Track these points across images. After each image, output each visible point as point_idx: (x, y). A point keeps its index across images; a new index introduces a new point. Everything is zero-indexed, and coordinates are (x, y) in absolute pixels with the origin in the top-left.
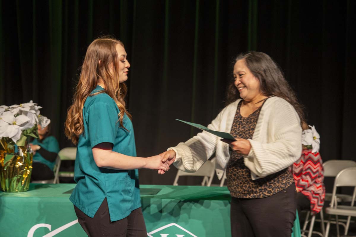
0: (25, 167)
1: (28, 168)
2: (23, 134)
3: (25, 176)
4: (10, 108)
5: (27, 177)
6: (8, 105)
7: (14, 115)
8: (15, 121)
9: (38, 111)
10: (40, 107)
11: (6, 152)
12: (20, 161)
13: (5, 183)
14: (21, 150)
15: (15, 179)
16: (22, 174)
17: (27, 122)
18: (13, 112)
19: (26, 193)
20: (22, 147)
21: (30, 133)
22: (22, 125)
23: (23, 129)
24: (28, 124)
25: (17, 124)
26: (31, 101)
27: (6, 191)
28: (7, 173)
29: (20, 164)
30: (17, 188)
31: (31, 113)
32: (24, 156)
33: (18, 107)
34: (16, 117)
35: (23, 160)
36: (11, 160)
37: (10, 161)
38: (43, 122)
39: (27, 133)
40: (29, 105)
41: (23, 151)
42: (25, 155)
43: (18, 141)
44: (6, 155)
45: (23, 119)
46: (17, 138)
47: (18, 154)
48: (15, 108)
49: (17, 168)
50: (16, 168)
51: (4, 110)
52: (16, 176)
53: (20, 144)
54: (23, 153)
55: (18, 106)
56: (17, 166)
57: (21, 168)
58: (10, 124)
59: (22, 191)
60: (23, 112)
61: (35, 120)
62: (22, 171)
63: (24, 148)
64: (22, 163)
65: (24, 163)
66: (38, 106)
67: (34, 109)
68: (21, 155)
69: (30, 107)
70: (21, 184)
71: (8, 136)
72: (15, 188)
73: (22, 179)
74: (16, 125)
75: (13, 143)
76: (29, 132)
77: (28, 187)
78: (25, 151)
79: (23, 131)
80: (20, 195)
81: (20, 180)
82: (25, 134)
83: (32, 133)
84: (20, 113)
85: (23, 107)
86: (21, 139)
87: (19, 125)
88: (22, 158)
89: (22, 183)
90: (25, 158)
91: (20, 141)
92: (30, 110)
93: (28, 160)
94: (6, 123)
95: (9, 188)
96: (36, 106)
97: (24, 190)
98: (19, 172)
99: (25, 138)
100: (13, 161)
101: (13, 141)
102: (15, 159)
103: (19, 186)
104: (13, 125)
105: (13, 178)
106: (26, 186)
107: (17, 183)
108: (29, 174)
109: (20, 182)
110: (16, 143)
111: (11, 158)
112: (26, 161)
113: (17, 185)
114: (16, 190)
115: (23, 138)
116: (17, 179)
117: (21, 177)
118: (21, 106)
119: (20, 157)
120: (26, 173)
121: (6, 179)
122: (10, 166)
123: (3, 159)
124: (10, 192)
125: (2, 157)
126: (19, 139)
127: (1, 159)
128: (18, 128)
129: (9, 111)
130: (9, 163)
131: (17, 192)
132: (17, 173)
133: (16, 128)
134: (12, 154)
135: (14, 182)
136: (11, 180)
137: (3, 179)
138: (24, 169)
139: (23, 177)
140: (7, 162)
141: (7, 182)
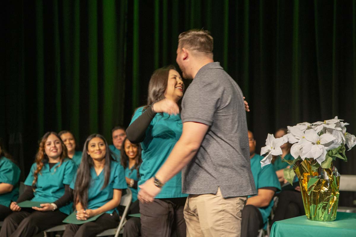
0: (331, 193)
1: (335, 194)
2: (328, 155)
3: (331, 203)
4: (313, 125)
5: (334, 204)
6: (311, 123)
7: (318, 133)
8: (319, 140)
9: (344, 128)
10: (346, 124)
11: (309, 175)
12: (326, 185)
13: (309, 209)
14: (326, 173)
15: (321, 206)
17: (333, 142)
18: (317, 129)
19: (333, 223)
20: (327, 170)
21: (336, 154)
22: (326, 145)
24: (333, 144)
25: (321, 143)
26: (336, 117)
27: (311, 218)
28: (311, 198)
29: (325, 189)
30: (323, 216)
31: (337, 130)
32: (329, 180)
33: (321, 124)
34: (320, 135)
35: (329, 184)
37: (314, 185)
38: (350, 141)
39: (332, 153)
40: (334, 122)
41: (328, 175)
42: (331, 179)
43: (323, 163)
44: (310, 178)
45: (327, 138)
46: (322, 159)
47: (323, 177)
48: (319, 125)
49: (323, 193)
50: (321, 193)
51: (306, 127)
52: (322, 202)
53: (325, 166)
54: (328, 176)
55: (322, 122)
56: (322, 191)
57: (326, 193)
58: (313, 144)
59: (329, 220)
60: (327, 130)
61: (341, 139)
62: (328, 197)
63: (329, 172)
64: (327, 188)
65: (330, 188)
66: (344, 122)
67: (340, 126)
68: (326, 179)
71: (312, 157)
72: (321, 217)
74: (320, 145)
75: (318, 165)
76: (334, 152)
77: (335, 216)
78: (331, 174)
80: (327, 224)
81: (327, 208)
82: (331, 155)
83: (338, 154)
84: (325, 131)
85: (328, 124)
86: (326, 160)
87: (323, 145)
88: (327, 182)
89: (328, 211)
90: (331, 182)
91: (325, 163)
92: (335, 127)
93: (335, 185)
94: (309, 142)
95: (314, 215)
96: (342, 123)
97: (331, 219)
98: (324, 198)
99: (330, 159)
100: (317, 185)
101: (318, 163)
102: (319, 183)
103: (325, 214)
104: (318, 144)
105: (318, 204)
106: (333, 214)
107: (323, 211)
108: (336, 201)
109: (326, 210)
110: (321, 165)
111: (314, 181)
112: (331, 186)
113: (323, 213)
114: (322, 219)
115: (328, 159)
116: (322, 206)
117: (327, 204)
118: (326, 122)
119: (325, 181)
120: (333, 200)
121: (311, 205)
122: (314, 191)
123: (307, 183)
124: (315, 220)
125: (305, 180)
126: (324, 160)
127: (304, 183)
128: (323, 148)
129: (312, 128)
130: (314, 187)
131: (323, 221)
132: (322, 199)
133: (320, 148)
134: (316, 177)
135: (319, 209)
136: (317, 206)
137: (307, 205)
138: (330, 195)
139: (329, 204)
140: (311, 186)
141: (312, 209)
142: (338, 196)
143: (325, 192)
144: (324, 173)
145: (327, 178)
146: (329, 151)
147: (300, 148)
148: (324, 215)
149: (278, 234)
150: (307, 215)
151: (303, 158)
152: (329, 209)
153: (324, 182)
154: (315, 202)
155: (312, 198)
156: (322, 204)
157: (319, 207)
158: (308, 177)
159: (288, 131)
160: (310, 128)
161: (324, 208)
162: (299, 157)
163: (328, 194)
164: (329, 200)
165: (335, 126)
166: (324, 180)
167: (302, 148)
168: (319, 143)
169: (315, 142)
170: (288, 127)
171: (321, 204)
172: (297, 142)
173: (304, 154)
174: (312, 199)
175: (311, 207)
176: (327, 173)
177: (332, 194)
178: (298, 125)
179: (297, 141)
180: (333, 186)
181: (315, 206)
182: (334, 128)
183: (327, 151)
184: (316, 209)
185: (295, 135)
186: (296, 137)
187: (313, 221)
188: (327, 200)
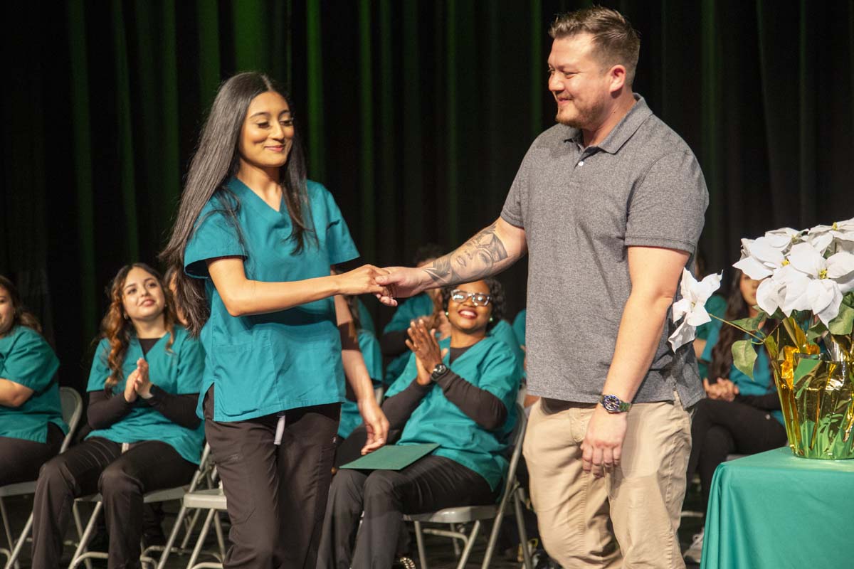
0: (849, 392)
2: (845, 302)
4: (805, 233)
6: (799, 229)
7: (821, 253)
8: (824, 269)
11: (797, 352)
12: (837, 375)
13: (798, 432)
14: (837, 347)
15: (827, 424)
16: (844, 411)
18: (817, 244)
20: (841, 338)
22: (842, 280)
23: (846, 291)
25: (828, 276)
27: (802, 455)
28: (802, 406)
29: (835, 384)
30: (831, 447)
32: (846, 362)
33: (828, 231)
34: (825, 257)
35: (844, 373)
36: (813, 372)
37: (810, 376)
41: (841, 351)
42: (849, 359)
43: (832, 321)
44: (800, 359)
45: (844, 262)
46: (831, 314)
47: (827, 357)
48: (822, 233)
49: (830, 394)
50: (827, 394)
51: (789, 240)
52: (828, 415)
53: (838, 329)
54: (842, 354)
55: (826, 228)
56: (829, 389)
57: (839, 395)
58: (811, 277)
59: (847, 456)
60: (840, 244)
62: (845, 402)
63: (845, 343)
64: (842, 382)
65: (848, 381)
68: (838, 360)
70: (843, 439)
71: (808, 308)
72: (827, 449)
73: (844, 426)
74: (827, 279)
75: (821, 327)
78: (849, 349)
79: (846, 294)
80: (841, 466)
81: (840, 427)
85: (842, 231)
86: (841, 315)
87: (835, 279)
88: (839, 365)
89: (843, 435)
90: (850, 368)
91: (839, 322)
94: (800, 273)
95: (810, 447)
97: (850, 454)
98: (834, 406)
99: (851, 313)
100: (817, 374)
101: (821, 322)
102: (823, 369)
103: (836, 443)
104: (821, 279)
105: (819, 421)
107: (830, 436)
109: (839, 434)
110: (827, 327)
111: (812, 365)
112: (851, 377)
113: (831, 440)
114: (829, 454)
115: (846, 313)
116: (829, 423)
117: (840, 419)
118: (836, 227)
119: (835, 366)
121: (801, 422)
122: (810, 389)
123: (792, 370)
124: (813, 457)
125: (788, 364)
126: (836, 316)
127: (786, 370)
128: (834, 288)
129: (804, 241)
130: (809, 380)
131: (832, 458)
132: (829, 407)
133: (828, 286)
134: (814, 357)
135: (822, 431)
136: (816, 425)
137: (792, 423)
138: (848, 398)
139: (846, 419)
140: (801, 378)
141: (804, 431)
143: (835, 391)
144: (832, 347)
145: (840, 357)
146: (848, 293)
147: (779, 289)
148: (833, 444)
149: (729, 490)
150: (791, 446)
151: (787, 311)
152: (847, 431)
153: (832, 368)
155: (805, 405)
156: (829, 419)
157: (823, 426)
158: (796, 357)
159: (743, 251)
160: (796, 241)
161: (834, 428)
162: (779, 310)
163: (843, 395)
164: (846, 409)
166: (833, 363)
167: (785, 287)
168: (824, 276)
169: (815, 274)
170: (744, 241)
171: (826, 420)
172: (770, 276)
173: (791, 301)
174: (805, 409)
175: (802, 428)
176: (840, 347)
178: (768, 234)
179: (770, 273)
181: (813, 424)
183: (843, 294)
184: (815, 431)
185: (762, 259)
186: (765, 263)
187: (808, 460)
188: (840, 410)
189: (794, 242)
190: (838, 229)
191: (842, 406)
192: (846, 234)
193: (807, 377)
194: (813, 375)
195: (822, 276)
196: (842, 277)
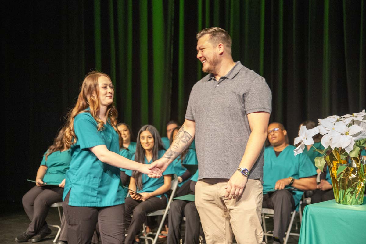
0: (358, 179)
1: (362, 181)
2: (356, 145)
3: (359, 189)
4: (342, 118)
5: (361, 190)
6: (340, 115)
7: (347, 125)
8: (347, 131)
11: (338, 163)
12: (354, 172)
13: (338, 194)
14: (354, 162)
15: (349, 191)
17: (361, 132)
18: (346, 121)
19: (360, 206)
20: (355, 158)
21: (363, 144)
22: (355, 136)
23: (356, 140)
24: (360, 134)
25: (349, 134)
26: (364, 111)
27: (340, 202)
28: (340, 184)
29: (353, 176)
30: (351, 200)
31: (364, 122)
33: (350, 117)
34: (348, 127)
35: (356, 172)
36: (344, 171)
39: (360, 143)
41: (355, 163)
42: (358, 166)
43: (351, 152)
44: (339, 166)
45: (356, 129)
46: (350, 149)
47: (351, 165)
48: (347, 118)
49: (351, 180)
50: (349, 180)
51: (336, 120)
52: (350, 188)
53: (353, 155)
55: (350, 115)
56: (350, 178)
57: (354, 180)
58: (342, 134)
59: (357, 204)
60: (355, 122)
62: (357, 183)
63: (357, 160)
64: (355, 175)
65: (358, 175)
68: (354, 167)
69: (362, 116)
70: (356, 197)
71: (340, 147)
72: (349, 201)
73: (356, 192)
74: (348, 136)
75: (346, 154)
76: (362, 142)
77: (362, 201)
78: (358, 163)
80: (355, 207)
81: (354, 193)
82: (358, 145)
84: (353, 122)
85: (356, 117)
86: (354, 150)
87: (352, 136)
88: (355, 169)
90: (359, 170)
91: (353, 152)
93: (362, 172)
94: (338, 133)
95: (343, 200)
97: (358, 203)
98: (352, 184)
99: (358, 149)
100: (346, 172)
101: (346, 152)
102: (347, 170)
103: (353, 198)
104: (346, 135)
105: (346, 190)
106: (360, 199)
107: (351, 196)
108: (363, 187)
109: (354, 195)
110: (349, 154)
111: (343, 169)
112: (359, 173)
113: (351, 197)
114: (350, 203)
115: (356, 149)
116: (350, 191)
117: (354, 189)
118: (354, 115)
119: (353, 169)
120: (360, 185)
121: (340, 190)
122: (343, 177)
123: (336, 170)
124: (344, 204)
125: (334, 168)
126: (352, 150)
127: (334, 170)
128: (351, 139)
129: (341, 121)
130: (342, 174)
131: (351, 205)
132: (350, 185)
133: (349, 138)
134: (345, 165)
135: (347, 194)
136: (345, 191)
137: (336, 190)
138: (358, 181)
139: (357, 189)
140: (340, 173)
141: (340, 194)
142: (365, 183)
143: (353, 179)
144: (352, 161)
145: (355, 165)
146: (357, 141)
147: (330, 139)
148: (352, 199)
149: (309, 216)
150: (336, 199)
151: (333, 147)
152: (357, 194)
153: (352, 170)
154: (344, 188)
155: (341, 184)
156: (350, 189)
157: (348, 192)
158: (337, 165)
159: (319, 123)
161: (352, 193)
162: (329, 147)
163: (356, 180)
164: (357, 185)
165: (362, 119)
167: (332, 139)
169: (343, 133)
170: (319, 120)
171: (349, 190)
172: (327, 134)
173: (334, 144)
174: (341, 185)
175: (340, 192)
177: (360, 180)
178: (328, 117)
179: (327, 132)
180: (360, 173)
181: (344, 191)
182: (362, 121)
183: (355, 141)
184: (345, 193)
185: (326, 127)
186: (326, 128)
187: (342, 205)
188: (355, 186)
189: (338, 120)
190: (354, 116)
191: (355, 185)
192: (357, 118)
193: (342, 173)
194: (344, 172)
195: (347, 134)
196: (355, 135)
